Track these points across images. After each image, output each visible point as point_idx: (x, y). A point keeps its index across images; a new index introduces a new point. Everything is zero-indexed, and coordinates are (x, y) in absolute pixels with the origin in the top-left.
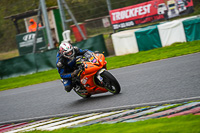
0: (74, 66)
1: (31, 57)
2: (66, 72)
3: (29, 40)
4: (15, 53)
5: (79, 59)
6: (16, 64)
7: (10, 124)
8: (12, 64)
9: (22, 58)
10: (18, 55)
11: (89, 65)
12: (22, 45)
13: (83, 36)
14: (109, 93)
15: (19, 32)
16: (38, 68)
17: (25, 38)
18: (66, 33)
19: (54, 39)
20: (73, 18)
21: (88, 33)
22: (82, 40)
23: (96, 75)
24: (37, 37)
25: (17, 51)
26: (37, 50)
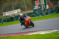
0: (23, 19)
1: (37, 12)
2: (21, 21)
3: (36, 7)
4: (32, 11)
5: (25, 18)
6: (32, 14)
7: (31, 32)
8: (31, 14)
9: (34, 13)
10: (33, 12)
11: (27, 19)
12: (34, 9)
13: (52, 7)
14: (31, 26)
15: (33, 5)
16: (39, 16)
17: (35, 7)
18: (47, 6)
19: (44, 7)
20: (50, 1)
21: (54, 6)
22: (52, 8)
23: (28, 22)
24: (39, 7)
25: (33, 11)
26: (39, 10)
